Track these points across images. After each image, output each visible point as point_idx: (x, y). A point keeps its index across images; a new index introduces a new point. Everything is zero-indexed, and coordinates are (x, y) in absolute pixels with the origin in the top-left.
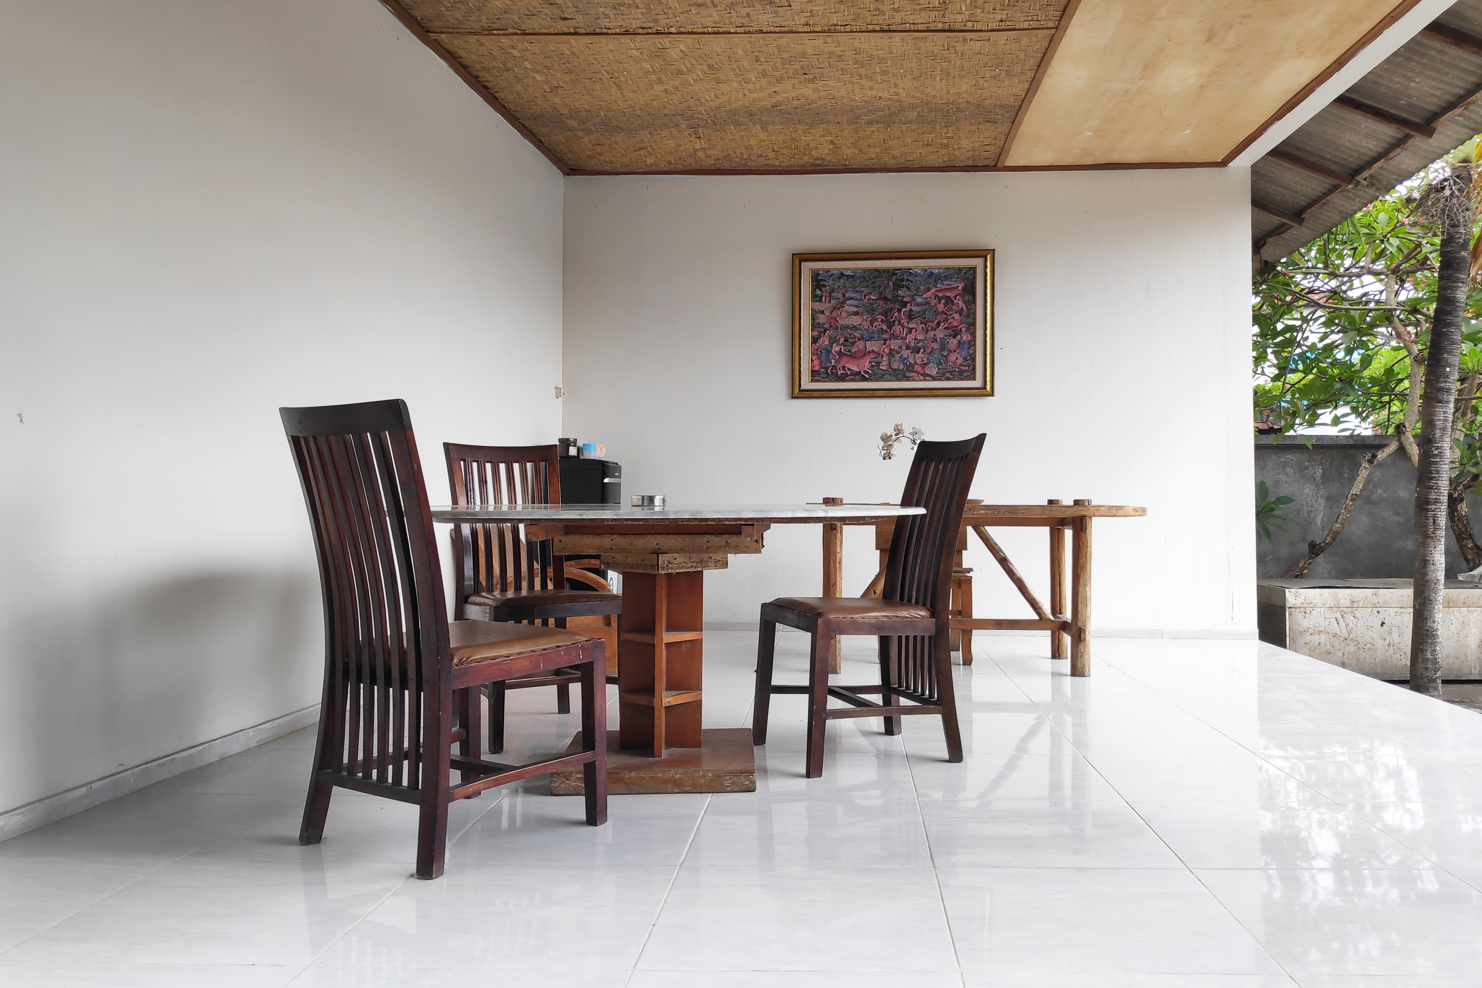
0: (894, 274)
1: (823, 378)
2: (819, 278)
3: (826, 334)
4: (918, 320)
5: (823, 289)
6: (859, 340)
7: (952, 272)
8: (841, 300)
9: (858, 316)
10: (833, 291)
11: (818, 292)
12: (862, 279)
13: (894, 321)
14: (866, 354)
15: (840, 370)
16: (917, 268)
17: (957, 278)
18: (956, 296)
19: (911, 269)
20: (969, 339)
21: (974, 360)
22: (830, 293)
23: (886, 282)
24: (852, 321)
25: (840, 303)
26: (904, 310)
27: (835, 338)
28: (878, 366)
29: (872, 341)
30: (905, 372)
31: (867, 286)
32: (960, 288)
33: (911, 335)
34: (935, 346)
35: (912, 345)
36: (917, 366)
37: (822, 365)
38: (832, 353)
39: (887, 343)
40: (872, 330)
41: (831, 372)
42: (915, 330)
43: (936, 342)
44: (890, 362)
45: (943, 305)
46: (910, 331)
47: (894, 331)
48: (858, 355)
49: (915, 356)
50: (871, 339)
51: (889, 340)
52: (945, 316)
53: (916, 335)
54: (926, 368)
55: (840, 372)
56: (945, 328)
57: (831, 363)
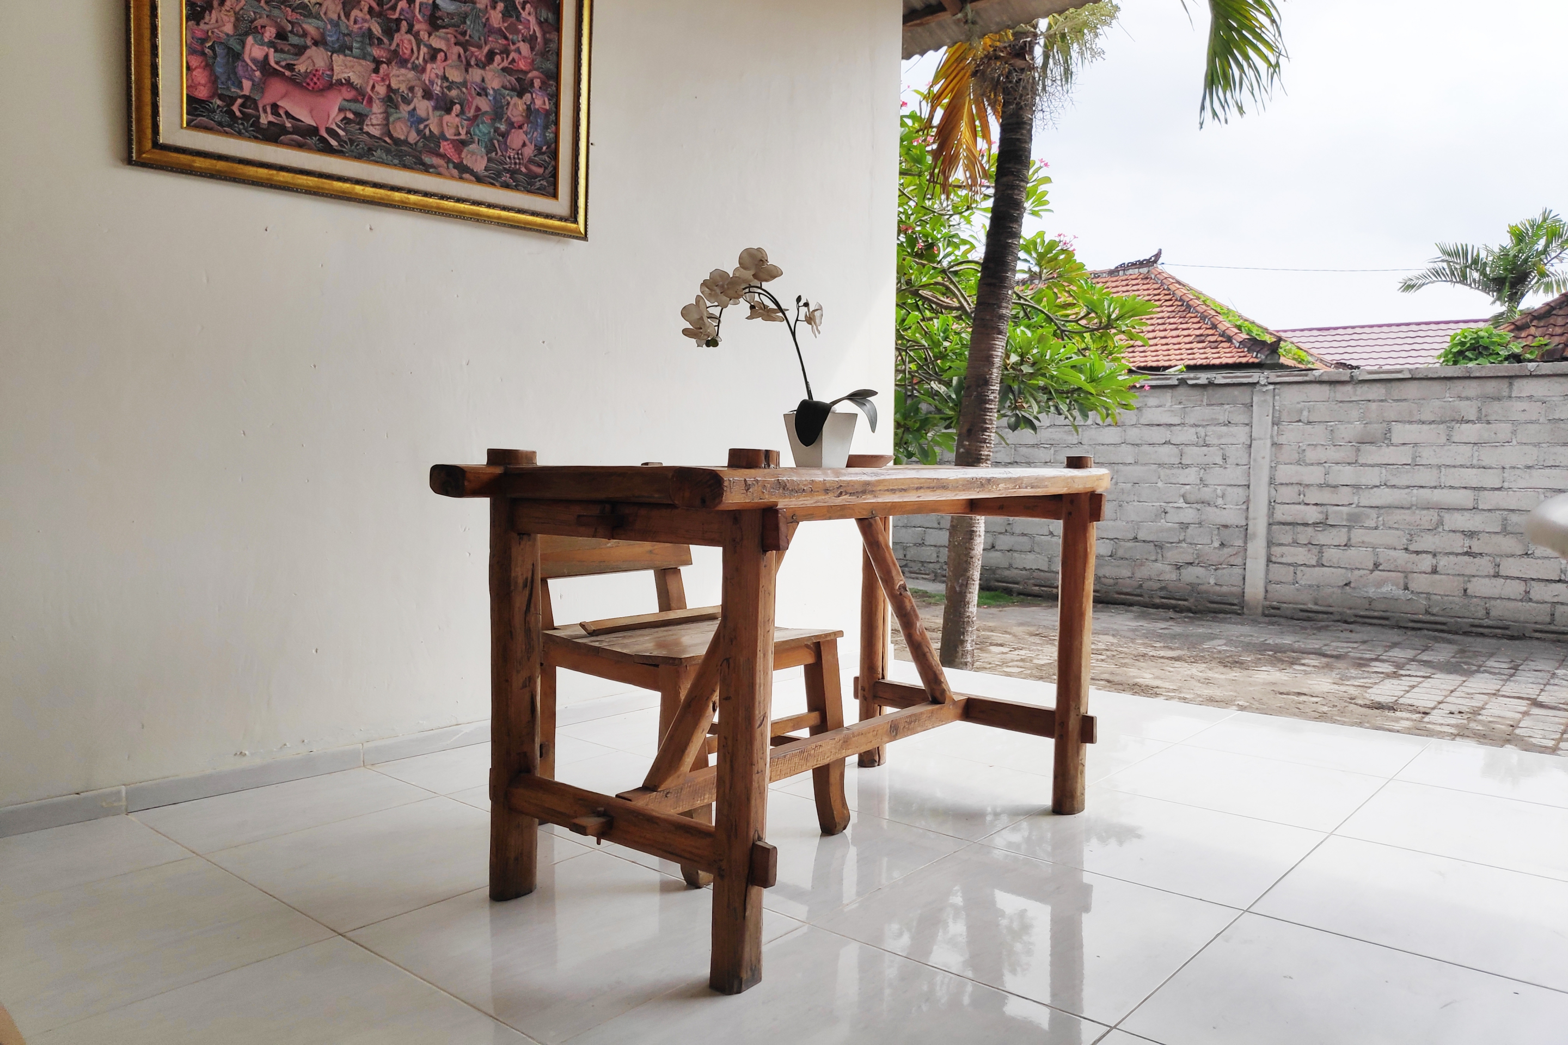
1: (220, 123)
4: (450, 34)
6: (316, 43)
13: (398, 21)
14: (332, 85)
15: (265, 111)
20: (547, 107)
21: (555, 155)
27: (252, 22)
28: (361, 123)
29: (345, 56)
30: (420, 152)
33: (434, 66)
34: (484, 104)
35: (437, 89)
36: (445, 143)
37: (217, 88)
38: (244, 61)
39: (381, 71)
40: (347, 27)
41: (240, 111)
42: (442, 54)
43: (486, 95)
44: (387, 119)
45: (500, 15)
46: (433, 54)
47: (398, 45)
48: (312, 84)
49: (441, 117)
50: (343, 49)
51: (389, 63)
52: (504, 42)
53: (444, 68)
54: (465, 150)
55: (266, 117)
56: (504, 70)
57: (241, 88)
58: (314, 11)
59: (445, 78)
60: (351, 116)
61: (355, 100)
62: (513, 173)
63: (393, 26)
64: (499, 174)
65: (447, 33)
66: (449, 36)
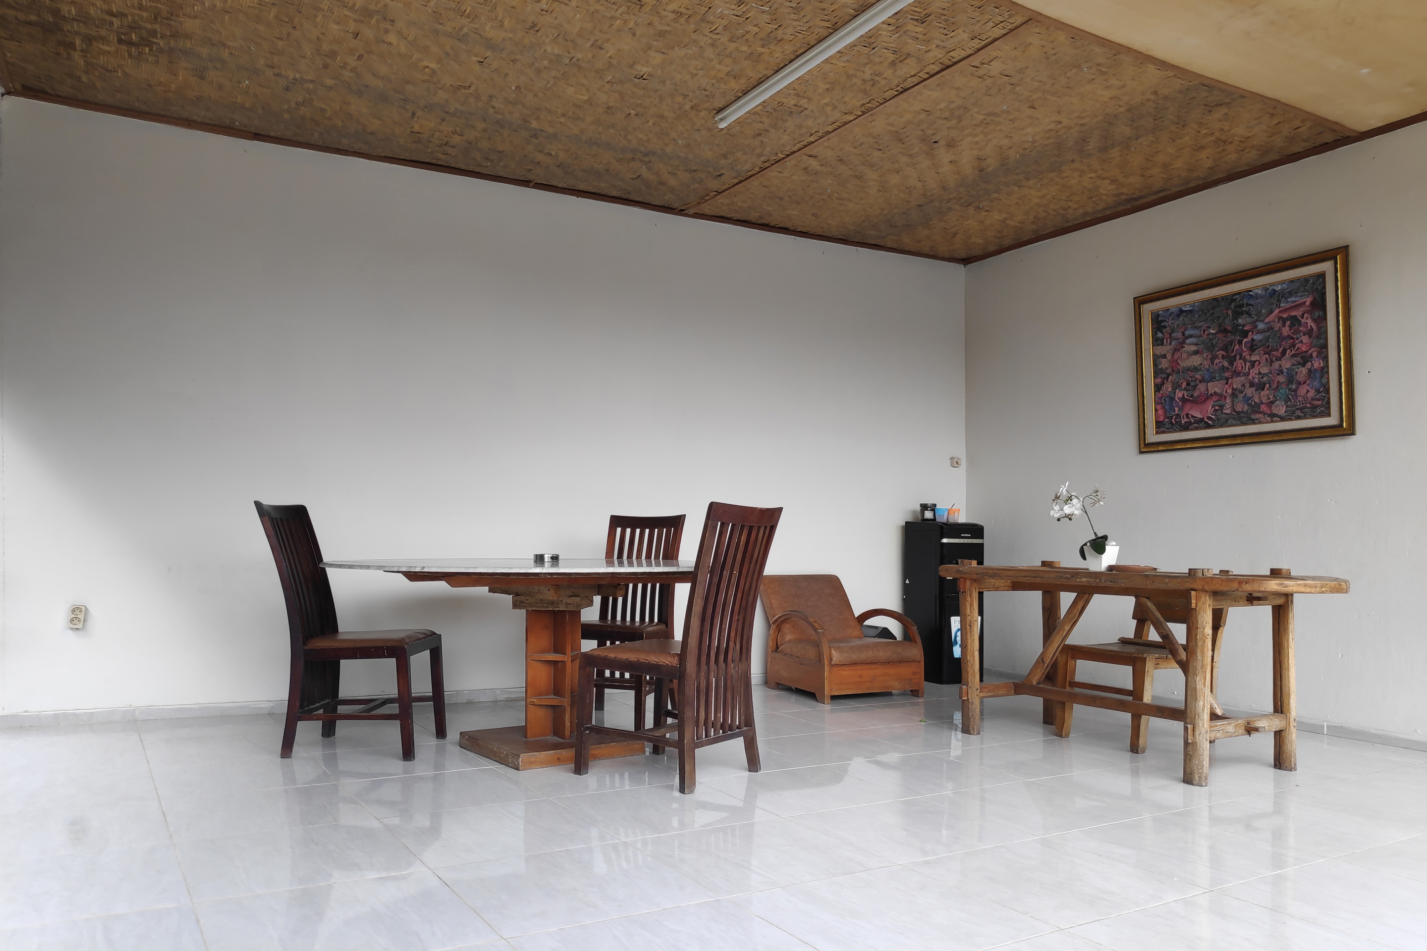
0: (1233, 300)
1: (1168, 429)
2: (1160, 319)
3: (1169, 380)
4: (1260, 351)
5: (1164, 330)
6: (1200, 382)
7: (1297, 285)
8: (1181, 340)
9: (1198, 355)
10: (1173, 331)
11: (1160, 335)
12: (1200, 313)
13: (1235, 355)
14: (1208, 397)
15: (1183, 418)
16: (1257, 287)
17: (1304, 292)
18: (1303, 315)
19: (1251, 291)
20: (1322, 365)
21: (1327, 391)
22: (1170, 334)
23: (1224, 312)
24: (1193, 362)
25: (1180, 343)
26: (1245, 340)
27: (1177, 383)
28: (1222, 410)
29: (1213, 382)
30: (1250, 414)
31: (1206, 320)
32: (1308, 303)
33: (1254, 370)
34: (1281, 379)
35: (1256, 380)
36: (1263, 406)
37: (1166, 415)
38: (1176, 400)
39: (1229, 383)
40: (1213, 369)
41: (1175, 421)
42: (1258, 362)
43: (1283, 374)
44: (1233, 404)
45: (1288, 328)
46: (1253, 364)
47: (1236, 367)
48: (1200, 400)
49: (1260, 393)
50: (1212, 379)
51: (1232, 378)
52: (1292, 341)
53: (1259, 369)
54: (1273, 406)
55: (1184, 420)
56: (1292, 356)
57: (1175, 412)
58: (1199, 368)
59: (1260, 373)
60: (1217, 408)
61: (1219, 400)
62: (1301, 409)
63: (1233, 359)
64: (1294, 412)
65: (1260, 350)
66: (1260, 352)
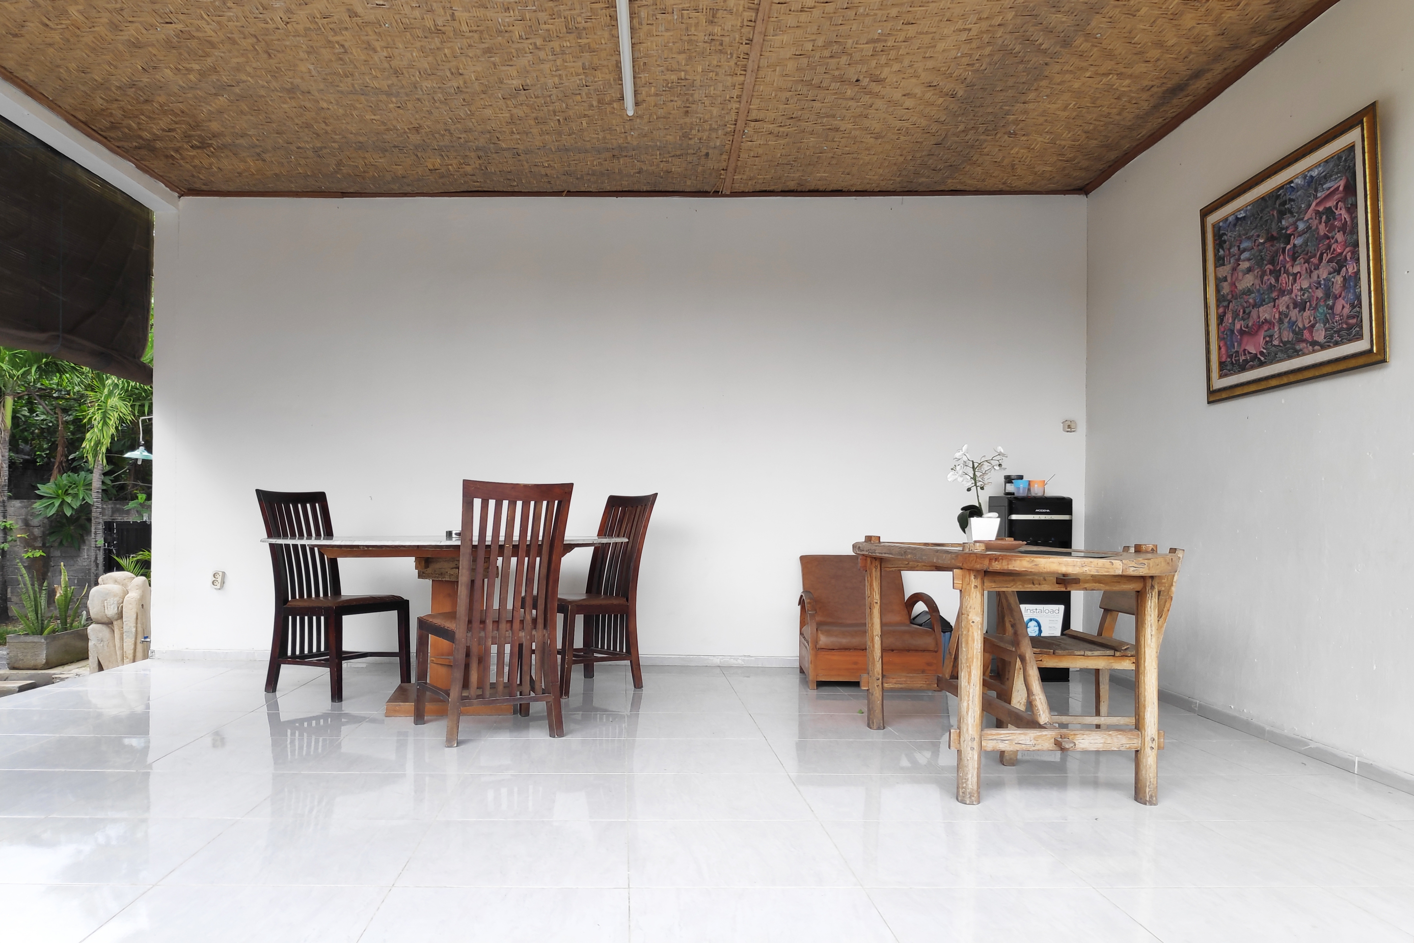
0: (1278, 197)
1: (1229, 371)
3: (1229, 308)
5: (1223, 246)
6: (1253, 307)
7: (1331, 165)
8: (1237, 256)
9: (1251, 274)
10: (1231, 246)
11: (1221, 252)
12: (1252, 218)
13: (1280, 268)
14: (1260, 326)
15: (1242, 355)
16: (1296, 177)
17: (1337, 173)
18: (1337, 204)
19: (1292, 182)
20: (1354, 269)
21: (1359, 304)
22: (1229, 250)
23: (1271, 212)
24: (1247, 283)
25: (1237, 260)
26: (1288, 247)
27: (1236, 311)
28: (1272, 341)
29: (1263, 306)
31: (1256, 227)
32: (1341, 188)
33: (1296, 285)
34: (1320, 293)
35: (1299, 298)
36: (1305, 331)
37: (1227, 353)
38: (1235, 333)
39: (1276, 305)
40: (1263, 289)
41: (1235, 360)
42: (1299, 275)
43: (1321, 286)
44: (1280, 332)
46: (1295, 277)
47: (1281, 284)
48: (1254, 331)
49: (1302, 315)
50: (1262, 302)
52: (1328, 241)
53: (1300, 283)
54: (1314, 331)
55: (1242, 358)
56: (1328, 262)
57: (1234, 348)
58: (1251, 290)
59: (1301, 289)
60: (1268, 339)
61: (1268, 329)
62: (1338, 332)
63: (1278, 274)
64: (1332, 337)
